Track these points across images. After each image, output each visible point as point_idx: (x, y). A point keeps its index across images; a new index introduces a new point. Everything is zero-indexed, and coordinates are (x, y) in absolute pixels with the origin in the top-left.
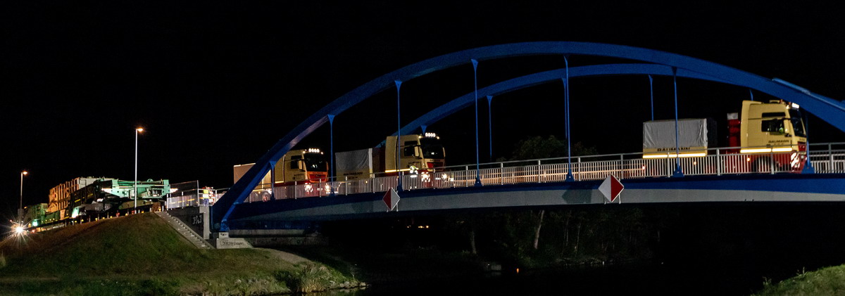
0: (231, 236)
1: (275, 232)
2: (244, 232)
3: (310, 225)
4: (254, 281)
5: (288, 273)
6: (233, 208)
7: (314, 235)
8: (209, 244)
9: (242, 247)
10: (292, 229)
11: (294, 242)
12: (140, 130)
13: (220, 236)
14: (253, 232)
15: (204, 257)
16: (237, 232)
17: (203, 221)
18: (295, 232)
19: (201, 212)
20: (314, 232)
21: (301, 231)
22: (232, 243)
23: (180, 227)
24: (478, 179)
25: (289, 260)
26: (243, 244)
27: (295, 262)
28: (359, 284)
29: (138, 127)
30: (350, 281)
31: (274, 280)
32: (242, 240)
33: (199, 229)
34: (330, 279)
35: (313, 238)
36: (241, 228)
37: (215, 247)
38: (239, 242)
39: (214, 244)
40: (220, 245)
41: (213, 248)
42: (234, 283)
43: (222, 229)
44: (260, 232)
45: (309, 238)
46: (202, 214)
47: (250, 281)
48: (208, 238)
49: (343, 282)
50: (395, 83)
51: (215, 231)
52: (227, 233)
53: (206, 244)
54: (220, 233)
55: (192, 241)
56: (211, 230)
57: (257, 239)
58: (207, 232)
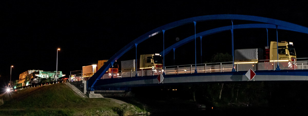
0: (95, 93)
1: (113, 91)
2: (100, 91)
3: (127, 89)
4: (104, 111)
5: (118, 108)
6: (96, 81)
9: (100, 97)
10: (120, 90)
11: (121, 95)
12: (59, 49)
14: (104, 91)
15: (84, 101)
16: (98, 91)
17: (84, 87)
19: (83, 83)
20: (129, 91)
21: (124, 91)
22: (95, 96)
23: (74, 89)
24: (196, 70)
25: (119, 103)
26: (100, 96)
27: (121, 104)
28: (147, 113)
30: (143, 112)
31: (112, 110)
32: (100, 95)
33: (82, 90)
34: (135, 111)
35: (128, 94)
36: (99, 89)
37: (89, 97)
38: (98, 95)
41: (87, 97)
42: (96, 112)
43: (91, 90)
44: (107, 91)
47: (102, 111)
48: (86, 93)
49: (141, 112)
50: (162, 31)
51: (89, 91)
52: (94, 92)
53: (85, 96)
54: (91, 92)
55: (79, 95)
56: (87, 91)
57: (105, 94)
58: (85, 91)
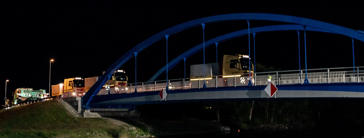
0: (91, 112)
1: (114, 110)
2: (98, 110)
3: (131, 106)
4: (96, 134)
5: (115, 130)
6: (91, 98)
7: (133, 112)
8: (80, 115)
9: (96, 117)
10: (122, 108)
11: (122, 114)
12: (52, 60)
13: (86, 111)
14: (103, 110)
15: (75, 121)
16: (95, 109)
17: (78, 104)
18: (124, 110)
19: (77, 100)
20: (133, 110)
21: (127, 110)
22: (91, 115)
23: (67, 107)
24: (204, 85)
25: (118, 123)
26: (98, 115)
27: (120, 125)
28: (151, 136)
29: (51, 59)
30: (146, 135)
31: (106, 133)
32: (96, 114)
33: (76, 108)
34: (136, 134)
35: (132, 112)
36: (96, 107)
37: (83, 116)
38: (95, 114)
39: (83, 115)
40: (85, 116)
41: (82, 117)
42: (85, 135)
43: (87, 108)
44: (106, 110)
45: (131, 113)
46: (78, 101)
47: (94, 134)
48: (80, 112)
49: (143, 135)
50: (165, 36)
51: (83, 109)
52: (89, 110)
53: (79, 115)
54: (85, 110)
55: (72, 113)
56: (81, 109)
57: (104, 113)
58: (80, 109)
